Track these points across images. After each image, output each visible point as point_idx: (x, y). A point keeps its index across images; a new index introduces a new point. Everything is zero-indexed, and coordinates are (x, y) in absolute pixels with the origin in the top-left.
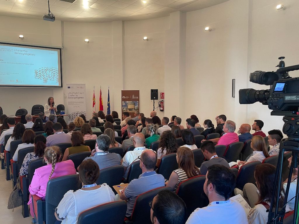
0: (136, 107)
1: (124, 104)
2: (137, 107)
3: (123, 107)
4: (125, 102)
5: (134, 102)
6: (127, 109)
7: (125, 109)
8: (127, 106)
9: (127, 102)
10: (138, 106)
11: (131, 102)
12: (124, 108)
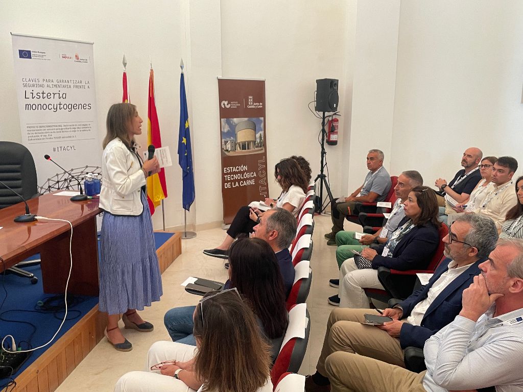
0: (258, 135)
1: (226, 129)
2: (261, 137)
3: (223, 140)
4: (228, 123)
5: (254, 119)
6: (235, 144)
7: (229, 146)
8: (235, 136)
9: (235, 120)
10: (262, 133)
11: (246, 119)
12: (226, 142)
